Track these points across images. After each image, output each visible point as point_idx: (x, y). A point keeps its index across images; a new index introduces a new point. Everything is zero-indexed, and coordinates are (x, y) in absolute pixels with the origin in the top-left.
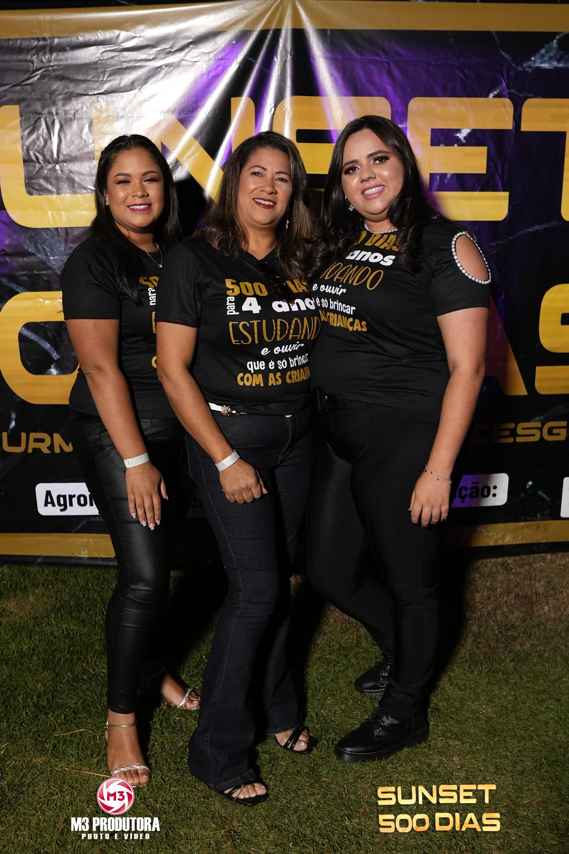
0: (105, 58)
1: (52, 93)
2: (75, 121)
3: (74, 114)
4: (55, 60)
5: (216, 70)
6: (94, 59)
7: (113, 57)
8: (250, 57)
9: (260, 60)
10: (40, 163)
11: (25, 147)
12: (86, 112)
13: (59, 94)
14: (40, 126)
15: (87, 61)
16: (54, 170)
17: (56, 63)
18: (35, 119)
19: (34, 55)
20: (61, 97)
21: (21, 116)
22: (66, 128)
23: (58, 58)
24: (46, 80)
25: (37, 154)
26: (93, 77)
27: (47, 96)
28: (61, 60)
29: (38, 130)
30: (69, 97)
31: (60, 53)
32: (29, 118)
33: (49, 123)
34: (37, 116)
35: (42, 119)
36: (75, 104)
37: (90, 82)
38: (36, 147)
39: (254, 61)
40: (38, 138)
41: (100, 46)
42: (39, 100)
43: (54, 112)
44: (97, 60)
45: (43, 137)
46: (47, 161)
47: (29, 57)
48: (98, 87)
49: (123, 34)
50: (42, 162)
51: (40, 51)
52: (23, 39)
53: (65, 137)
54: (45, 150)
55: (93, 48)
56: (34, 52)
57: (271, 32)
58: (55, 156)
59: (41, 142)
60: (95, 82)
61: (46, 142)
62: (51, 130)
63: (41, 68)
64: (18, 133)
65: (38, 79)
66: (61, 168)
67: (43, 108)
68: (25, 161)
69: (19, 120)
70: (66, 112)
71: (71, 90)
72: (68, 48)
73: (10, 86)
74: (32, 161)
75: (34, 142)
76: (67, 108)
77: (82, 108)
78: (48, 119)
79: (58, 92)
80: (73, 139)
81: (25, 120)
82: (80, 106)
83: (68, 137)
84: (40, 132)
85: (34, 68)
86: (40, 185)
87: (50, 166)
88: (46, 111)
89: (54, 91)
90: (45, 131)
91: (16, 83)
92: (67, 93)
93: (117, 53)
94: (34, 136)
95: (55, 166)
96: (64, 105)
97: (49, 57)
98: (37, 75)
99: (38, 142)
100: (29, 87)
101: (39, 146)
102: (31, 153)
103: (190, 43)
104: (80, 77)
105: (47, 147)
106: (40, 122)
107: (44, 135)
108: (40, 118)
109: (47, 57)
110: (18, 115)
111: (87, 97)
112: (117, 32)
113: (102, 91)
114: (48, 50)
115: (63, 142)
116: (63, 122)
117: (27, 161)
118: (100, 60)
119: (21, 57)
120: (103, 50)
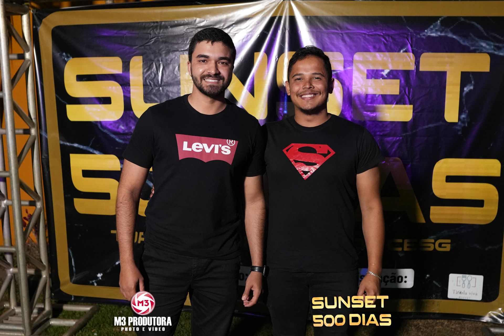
0: (188, 32)
1: (160, 50)
2: (171, 65)
3: (171, 61)
4: (162, 33)
5: (247, 38)
6: (182, 32)
7: (192, 32)
8: (265, 31)
9: (270, 33)
10: (151, 86)
11: (144, 78)
12: (177, 60)
13: (163, 51)
14: (153, 67)
15: (179, 33)
16: (159, 90)
17: (163, 34)
18: (150, 64)
19: (151, 30)
20: (164, 52)
21: (143, 62)
22: (166, 68)
23: (164, 32)
24: (157, 43)
25: (151, 82)
26: (181, 42)
27: (157, 51)
28: (165, 33)
29: (152, 69)
30: (168, 53)
31: (165, 30)
32: (147, 63)
33: (158, 65)
34: (151, 62)
35: (154, 63)
36: (172, 56)
37: (179, 45)
38: (150, 78)
39: (267, 33)
40: (151, 73)
41: (186, 26)
42: (152, 53)
43: (160, 60)
44: (184, 32)
45: (154, 73)
46: (155, 85)
47: (149, 31)
48: (184, 47)
49: (198, 20)
50: (153, 86)
51: (155, 28)
52: (145, 22)
53: (165, 73)
54: (155, 80)
55: (182, 27)
56: (151, 29)
57: (277, 18)
58: (160, 83)
59: (152, 75)
60: (182, 44)
61: (155, 75)
62: (158, 69)
63: (154, 37)
64: (141, 71)
65: (153, 43)
66: (163, 89)
67: (155, 57)
68: (144, 85)
69: (142, 64)
70: (166, 60)
71: (169, 49)
72: (169, 27)
73: (138, 46)
74: (147, 85)
75: (149, 75)
76: (167, 58)
77: (175, 58)
78: (157, 63)
79: (163, 50)
80: (170, 74)
81: (145, 64)
82: (174, 56)
83: (167, 73)
84: (152, 70)
85: (151, 37)
86: (151, 98)
87: (157, 88)
88: (156, 59)
89: (161, 49)
90: (155, 70)
91: (142, 45)
92: (167, 50)
93: (195, 29)
94: (149, 72)
95: (160, 88)
96: (166, 56)
97: (159, 32)
98: (152, 41)
99: (151, 76)
100: (148, 47)
101: (151, 77)
102: (147, 81)
103: (233, 24)
104: (175, 42)
105: (156, 78)
106: (153, 64)
107: (155, 72)
108: (153, 63)
109: (158, 31)
110: (142, 61)
111: (178, 52)
112: (195, 18)
113: (186, 49)
114: (158, 28)
115: (164, 76)
116: (164, 65)
117: (145, 85)
118: (185, 33)
119: (145, 31)
120: (187, 28)
